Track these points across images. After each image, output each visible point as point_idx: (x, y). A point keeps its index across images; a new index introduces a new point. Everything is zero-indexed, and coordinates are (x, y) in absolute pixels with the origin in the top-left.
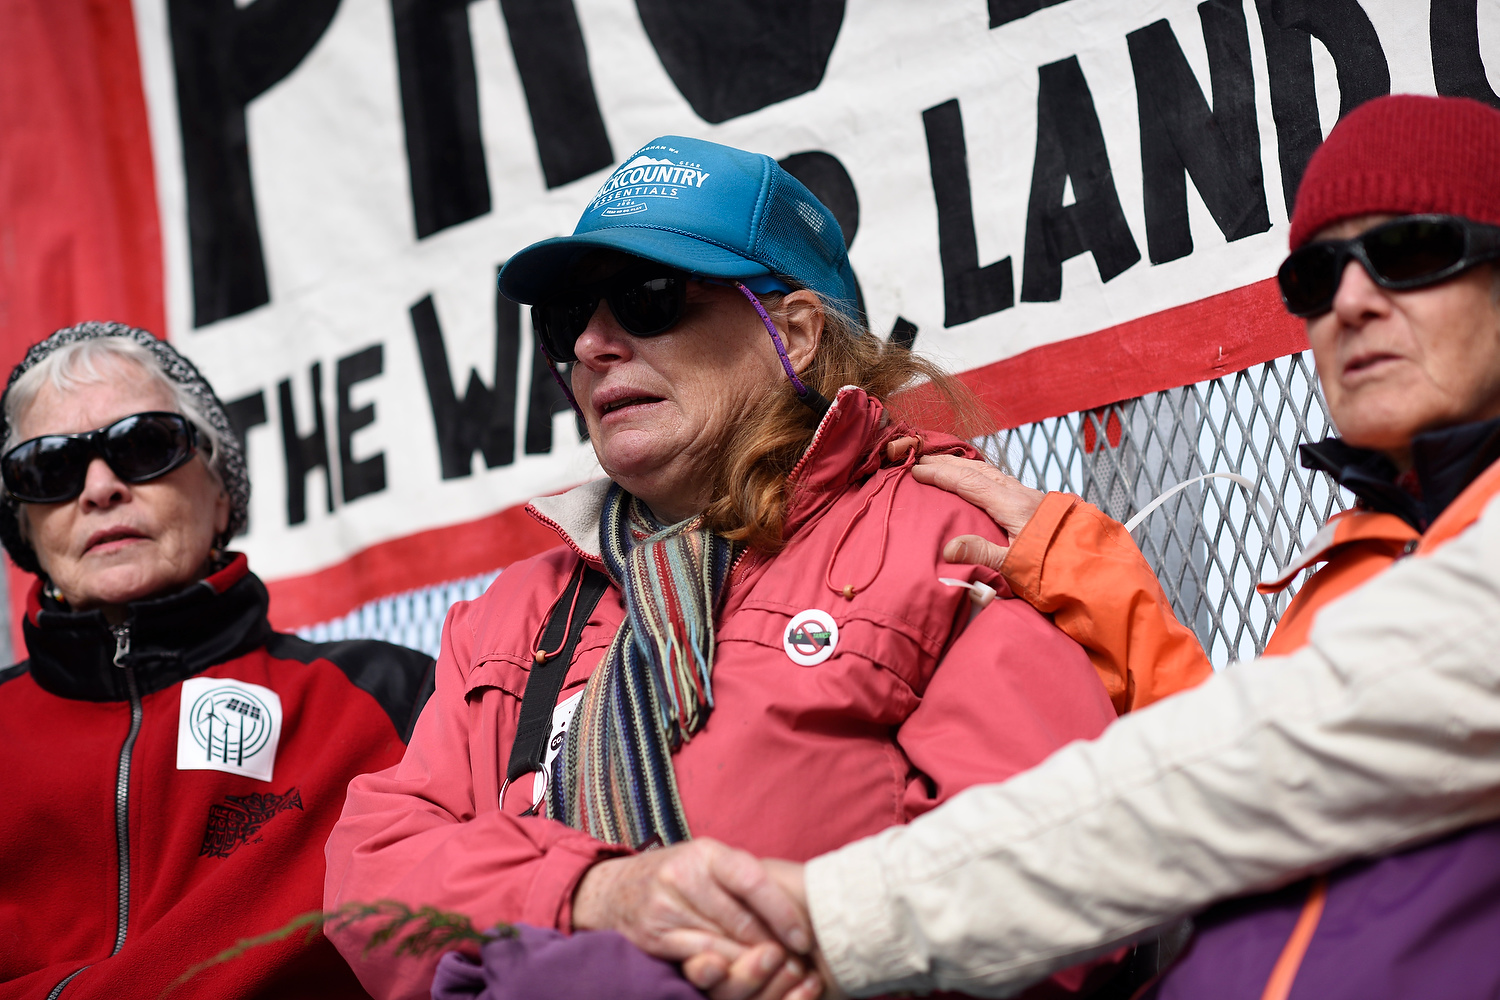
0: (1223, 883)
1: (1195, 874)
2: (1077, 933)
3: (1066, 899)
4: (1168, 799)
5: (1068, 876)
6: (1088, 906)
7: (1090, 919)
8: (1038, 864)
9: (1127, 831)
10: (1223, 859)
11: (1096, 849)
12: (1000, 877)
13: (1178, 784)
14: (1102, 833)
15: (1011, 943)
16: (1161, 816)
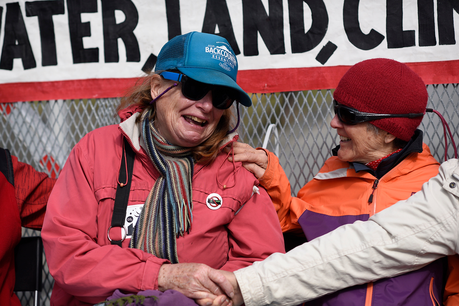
0: (352, 283)
1: (345, 281)
2: (312, 295)
3: (311, 287)
4: (342, 263)
5: (313, 281)
6: (316, 289)
7: (316, 292)
8: (305, 278)
9: (330, 270)
10: (353, 278)
11: (321, 275)
12: (294, 281)
13: (346, 259)
14: (323, 271)
15: (295, 298)
16: (340, 267)
